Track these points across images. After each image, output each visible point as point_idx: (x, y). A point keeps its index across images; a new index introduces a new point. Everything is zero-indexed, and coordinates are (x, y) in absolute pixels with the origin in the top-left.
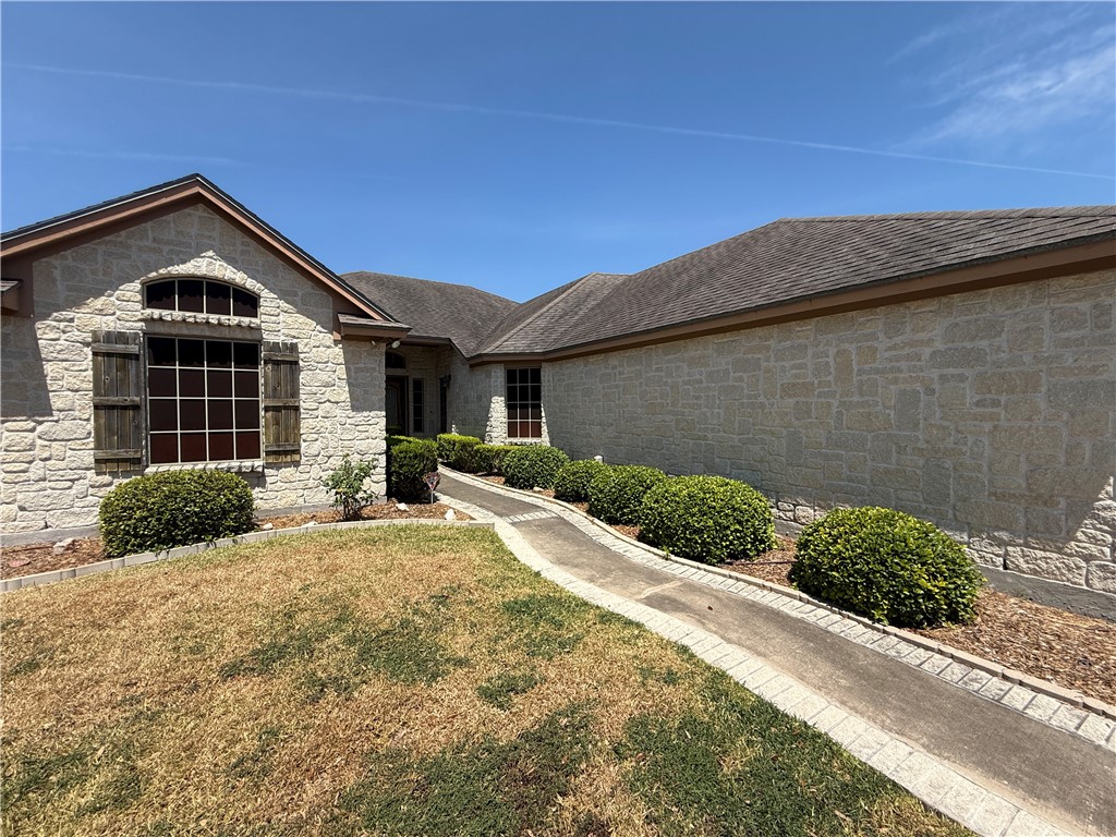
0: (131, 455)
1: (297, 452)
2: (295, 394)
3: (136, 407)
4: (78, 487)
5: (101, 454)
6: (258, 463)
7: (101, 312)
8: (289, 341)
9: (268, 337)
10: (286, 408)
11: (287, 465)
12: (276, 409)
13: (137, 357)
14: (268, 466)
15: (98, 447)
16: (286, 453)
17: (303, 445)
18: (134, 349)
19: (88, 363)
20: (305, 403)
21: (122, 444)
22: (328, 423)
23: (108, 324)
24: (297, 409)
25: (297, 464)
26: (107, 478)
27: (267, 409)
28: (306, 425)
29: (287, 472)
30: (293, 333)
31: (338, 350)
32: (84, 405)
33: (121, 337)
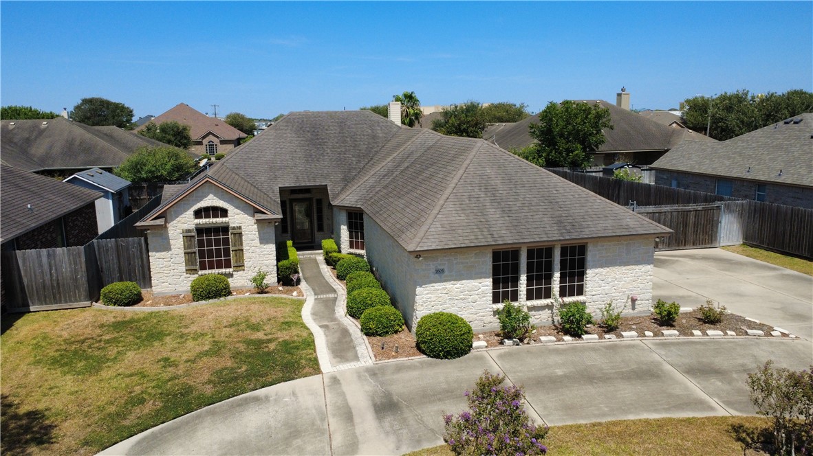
0: (195, 268)
1: (243, 266)
2: (242, 245)
3: (195, 253)
4: (182, 278)
5: (187, 268)
6: (231, 270)
7: (184, 223)
8: (238, 225)
9: (232, 225)
10: (239, 250)
11: (240, 270)
12: (236, 251)
13: (194, 236)
14: (234, 271)
15: (186, 266)
16: (240, 266)
17: (245, 263)
18: (193, 234)
19: (182, 239)
20: (245, 248)
21: (192, 265)
22: (253, 255)
23: (186, 227)
24: (242, 250)
25: (244, 270)
26: (189, 275)
27: (232, 251)
28: (246, 255)
29: (240, 273)
30: (239, 222)
31: (256, 226)
32: (181, 252)
33: (189, 231)
